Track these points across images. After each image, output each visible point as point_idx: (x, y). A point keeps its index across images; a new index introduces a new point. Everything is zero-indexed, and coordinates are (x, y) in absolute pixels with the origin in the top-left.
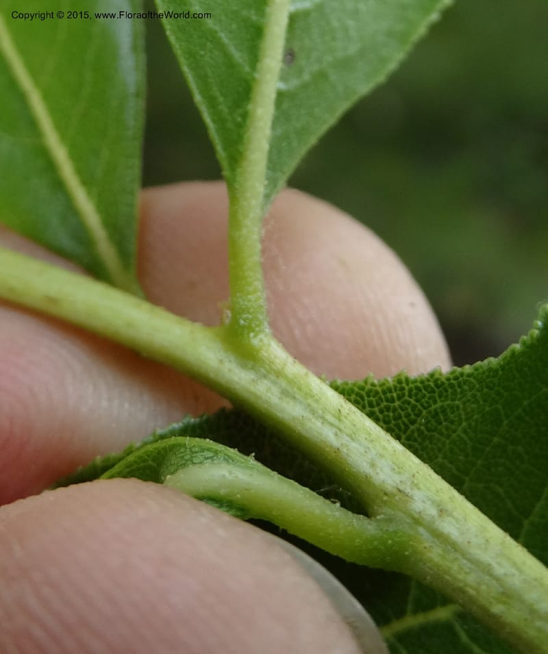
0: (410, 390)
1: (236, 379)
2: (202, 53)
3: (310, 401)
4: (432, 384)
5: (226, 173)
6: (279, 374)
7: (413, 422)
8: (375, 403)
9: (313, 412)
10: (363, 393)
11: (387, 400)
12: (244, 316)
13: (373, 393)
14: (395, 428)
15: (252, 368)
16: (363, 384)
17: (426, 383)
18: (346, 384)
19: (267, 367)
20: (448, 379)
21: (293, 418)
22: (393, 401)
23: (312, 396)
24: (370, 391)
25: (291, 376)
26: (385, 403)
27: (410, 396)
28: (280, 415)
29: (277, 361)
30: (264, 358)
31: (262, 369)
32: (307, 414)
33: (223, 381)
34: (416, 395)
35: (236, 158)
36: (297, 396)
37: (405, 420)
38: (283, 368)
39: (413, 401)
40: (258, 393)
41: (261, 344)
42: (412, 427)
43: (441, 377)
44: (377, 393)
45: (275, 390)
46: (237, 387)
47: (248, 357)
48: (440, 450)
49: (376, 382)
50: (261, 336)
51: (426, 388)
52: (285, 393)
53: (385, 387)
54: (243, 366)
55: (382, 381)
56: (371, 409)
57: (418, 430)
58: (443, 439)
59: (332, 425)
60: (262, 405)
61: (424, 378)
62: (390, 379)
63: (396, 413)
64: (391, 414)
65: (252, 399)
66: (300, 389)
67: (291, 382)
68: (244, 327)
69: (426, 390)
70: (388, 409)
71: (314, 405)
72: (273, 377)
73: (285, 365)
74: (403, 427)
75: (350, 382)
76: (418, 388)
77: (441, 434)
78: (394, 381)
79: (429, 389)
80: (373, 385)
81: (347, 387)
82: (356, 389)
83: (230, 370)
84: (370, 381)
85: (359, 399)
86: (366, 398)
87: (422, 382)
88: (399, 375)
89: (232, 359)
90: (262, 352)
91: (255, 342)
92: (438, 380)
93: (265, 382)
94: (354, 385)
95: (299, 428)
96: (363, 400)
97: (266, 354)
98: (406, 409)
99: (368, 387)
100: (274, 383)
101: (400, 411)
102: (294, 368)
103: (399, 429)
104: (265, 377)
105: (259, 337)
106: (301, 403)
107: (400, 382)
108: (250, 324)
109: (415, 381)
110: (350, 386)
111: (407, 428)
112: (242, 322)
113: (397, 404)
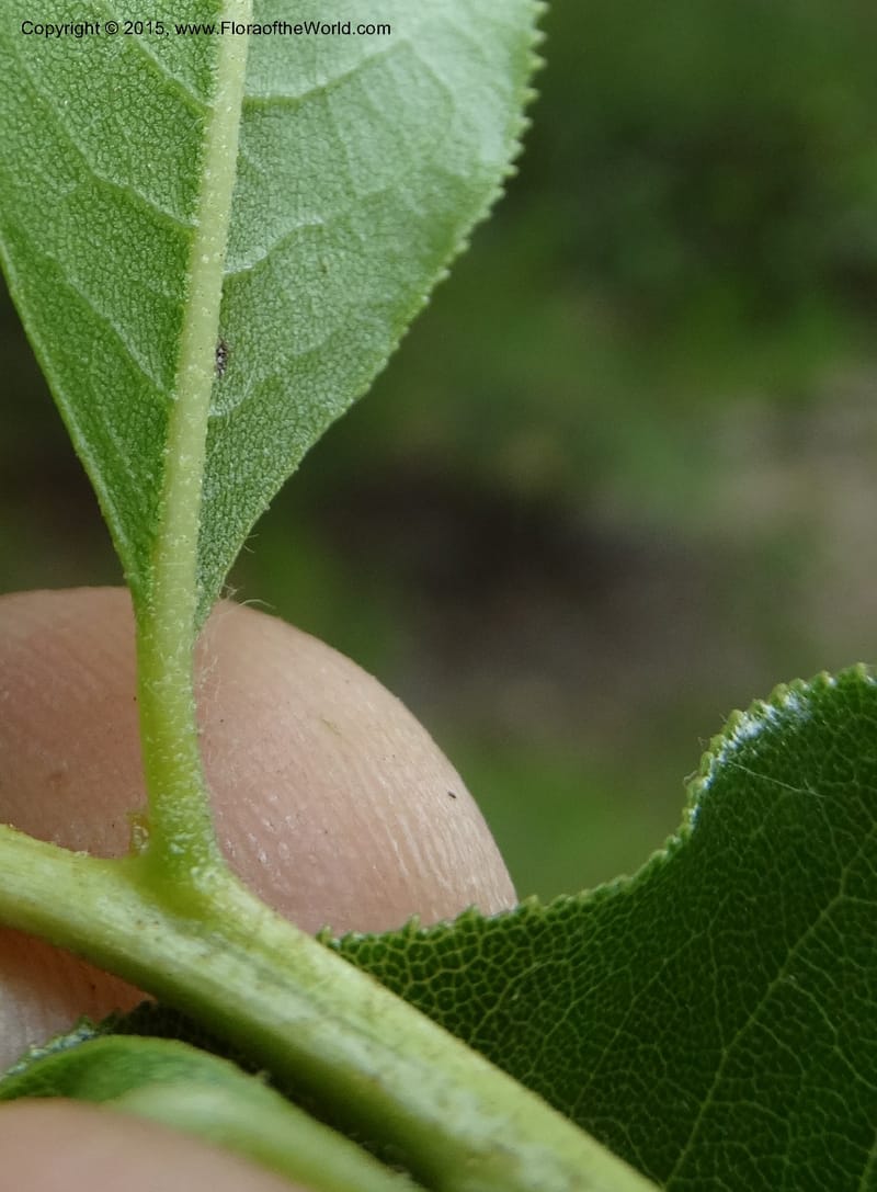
0: (487, 942)
1: (170, 954)
2: (86, 360)
3: (313, 989)
4: (522, 927)
5: (131, 575)
6: (250, 941)
7: (490, 1002)
8: (424, 972)
9: (322, 1009)
10: (402, 953)
11: (446, 963)
12: (178, 837)
13: (420, 953)
14: (461, 1016)
15: (199, 933)
16: (400, 936)
17: (515, 927)
18: (371, 939)
19: (228, 929)
20: (551, 918)
21: (287, 1023)
22: (455, 963)
23: (316, 980)
24: (415, 947)
25: (272, 945)
26: (442, 970)
27: (486, 953)
28: (260, 1018)
29: (245, 917)
30: (219, 913)
31: (219, 935)
32: (310, 1014)
33: (147, 962)
34: (497, 950)
35: (147, 546)
36: (289, 981)
37: (477, 999)
38: (257, 930)
39: (489, 961)
40: (217, 980)
41: (212, 886)
42: (489, 1012)
43: (538, 915)
44: (427, 950)
45: (247, 972)
46: (175, 970)
47: (189, 912)
48: (533, 1053)
49: (425, 931)
50: (210, 871)
51: (514, 935)
52: (265, 977)
53: (440, 940)
54: (182, 930)
55: (436, 929)
56: (418, 983)
57: (499, 1016)
58: (539, 1032)
59: (358, 1031)
60: (224, 1002)
61: (508, 917)
62: (449, 925)
63: (462, 987)
64: (453, 989)
65: (204, 991)
66: (292, 967)
67: (274, 954)
68: (178, 857)
69: (513, 940)
70: (447, 978)
71: (323, 996)
72: (239, 949)
73: (259, 923)
74: (474, 1013)
75: (377, 936)
76: (498, 937)
77: (538, 1023)
78: (457, 927)
79: (519, 938)
80: (420, 937)
81: (372, 945)
82: (389, 948)
83: (158, 940)
84: (414, 930)
85: (394, 965)
86: (408, 963)
87: (507, 925)
88: (465, 915)
89: (159, 916)
90: (215, 902)
91: (202, 884)
92: (534, 919)
93: (225, 957)
94: (386, 939)
95: (298, 1041)
96: (402, 966)
97: (223, 906)
98: (479, 978)
99: (411, 941)
100: (243, 958)
101: (468, 982)
102: (276, 930)
103: (468, 1017)
104: (224, 947)
105: (207, 874)
106: (295, 993)
107: (467, 927)
108: (189, 851)
109: (494, 924)
110: (378, 942)
111: (481, 1014)
112: (175, 848)
113: (464, 968)
